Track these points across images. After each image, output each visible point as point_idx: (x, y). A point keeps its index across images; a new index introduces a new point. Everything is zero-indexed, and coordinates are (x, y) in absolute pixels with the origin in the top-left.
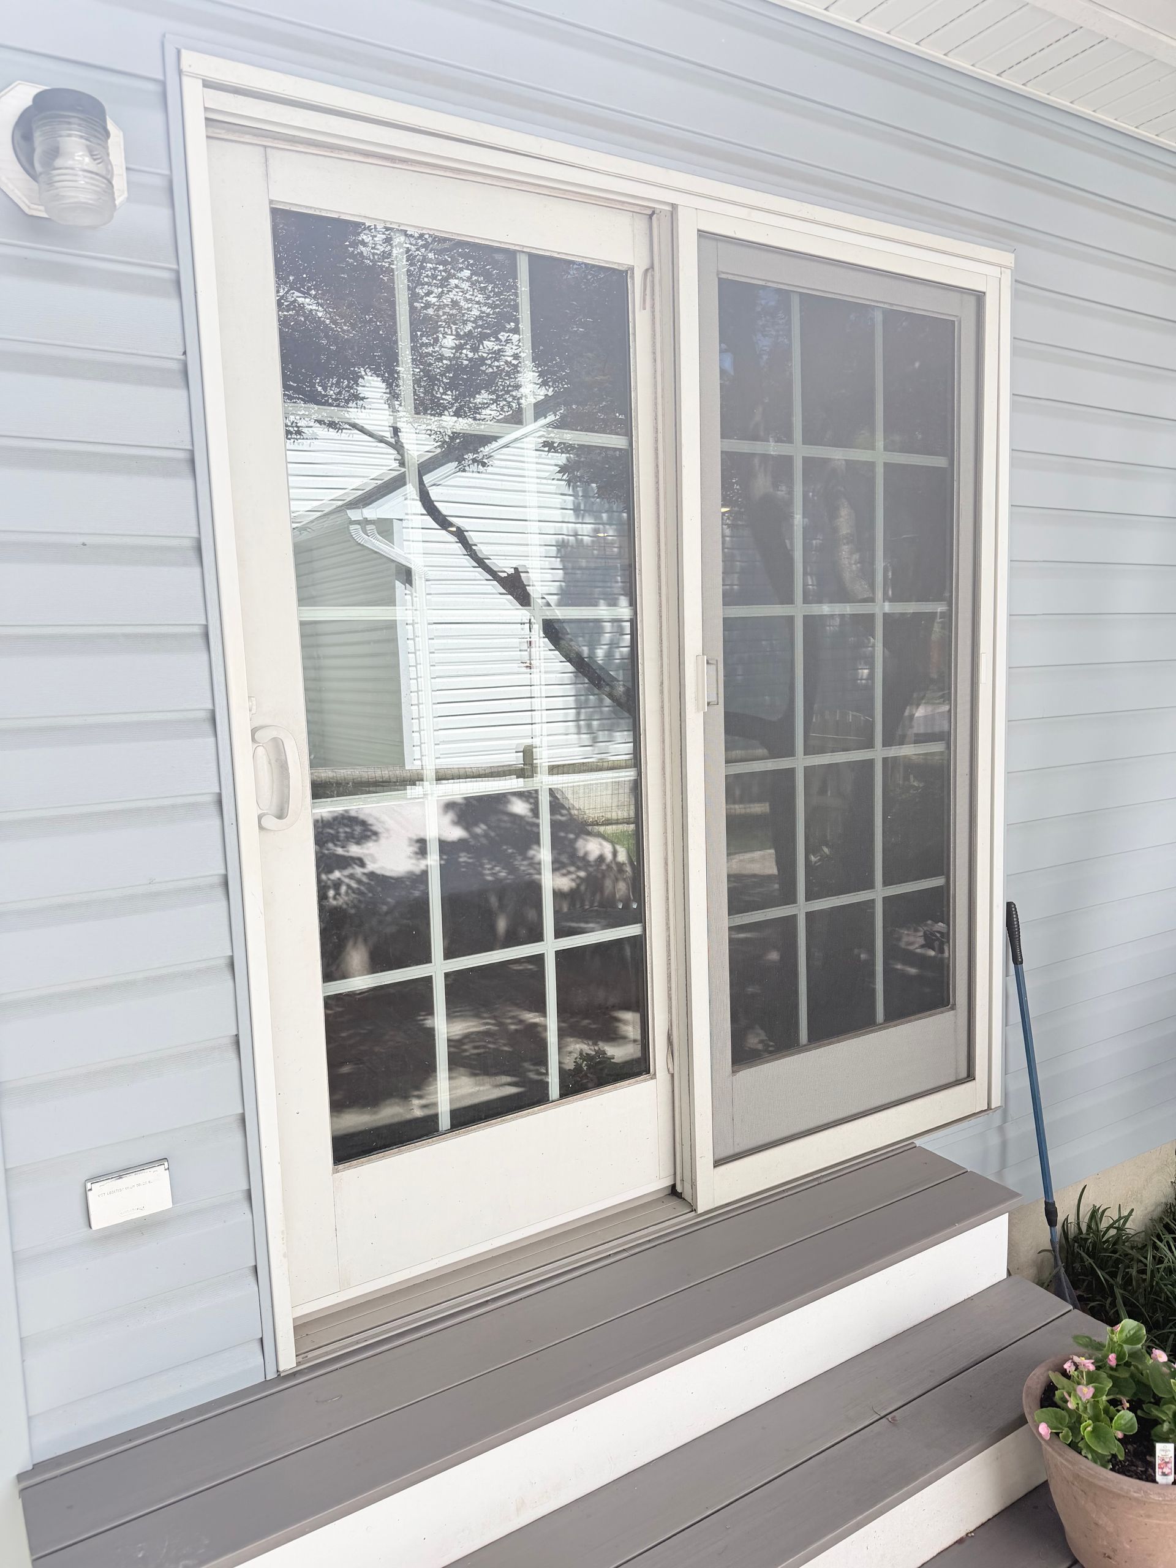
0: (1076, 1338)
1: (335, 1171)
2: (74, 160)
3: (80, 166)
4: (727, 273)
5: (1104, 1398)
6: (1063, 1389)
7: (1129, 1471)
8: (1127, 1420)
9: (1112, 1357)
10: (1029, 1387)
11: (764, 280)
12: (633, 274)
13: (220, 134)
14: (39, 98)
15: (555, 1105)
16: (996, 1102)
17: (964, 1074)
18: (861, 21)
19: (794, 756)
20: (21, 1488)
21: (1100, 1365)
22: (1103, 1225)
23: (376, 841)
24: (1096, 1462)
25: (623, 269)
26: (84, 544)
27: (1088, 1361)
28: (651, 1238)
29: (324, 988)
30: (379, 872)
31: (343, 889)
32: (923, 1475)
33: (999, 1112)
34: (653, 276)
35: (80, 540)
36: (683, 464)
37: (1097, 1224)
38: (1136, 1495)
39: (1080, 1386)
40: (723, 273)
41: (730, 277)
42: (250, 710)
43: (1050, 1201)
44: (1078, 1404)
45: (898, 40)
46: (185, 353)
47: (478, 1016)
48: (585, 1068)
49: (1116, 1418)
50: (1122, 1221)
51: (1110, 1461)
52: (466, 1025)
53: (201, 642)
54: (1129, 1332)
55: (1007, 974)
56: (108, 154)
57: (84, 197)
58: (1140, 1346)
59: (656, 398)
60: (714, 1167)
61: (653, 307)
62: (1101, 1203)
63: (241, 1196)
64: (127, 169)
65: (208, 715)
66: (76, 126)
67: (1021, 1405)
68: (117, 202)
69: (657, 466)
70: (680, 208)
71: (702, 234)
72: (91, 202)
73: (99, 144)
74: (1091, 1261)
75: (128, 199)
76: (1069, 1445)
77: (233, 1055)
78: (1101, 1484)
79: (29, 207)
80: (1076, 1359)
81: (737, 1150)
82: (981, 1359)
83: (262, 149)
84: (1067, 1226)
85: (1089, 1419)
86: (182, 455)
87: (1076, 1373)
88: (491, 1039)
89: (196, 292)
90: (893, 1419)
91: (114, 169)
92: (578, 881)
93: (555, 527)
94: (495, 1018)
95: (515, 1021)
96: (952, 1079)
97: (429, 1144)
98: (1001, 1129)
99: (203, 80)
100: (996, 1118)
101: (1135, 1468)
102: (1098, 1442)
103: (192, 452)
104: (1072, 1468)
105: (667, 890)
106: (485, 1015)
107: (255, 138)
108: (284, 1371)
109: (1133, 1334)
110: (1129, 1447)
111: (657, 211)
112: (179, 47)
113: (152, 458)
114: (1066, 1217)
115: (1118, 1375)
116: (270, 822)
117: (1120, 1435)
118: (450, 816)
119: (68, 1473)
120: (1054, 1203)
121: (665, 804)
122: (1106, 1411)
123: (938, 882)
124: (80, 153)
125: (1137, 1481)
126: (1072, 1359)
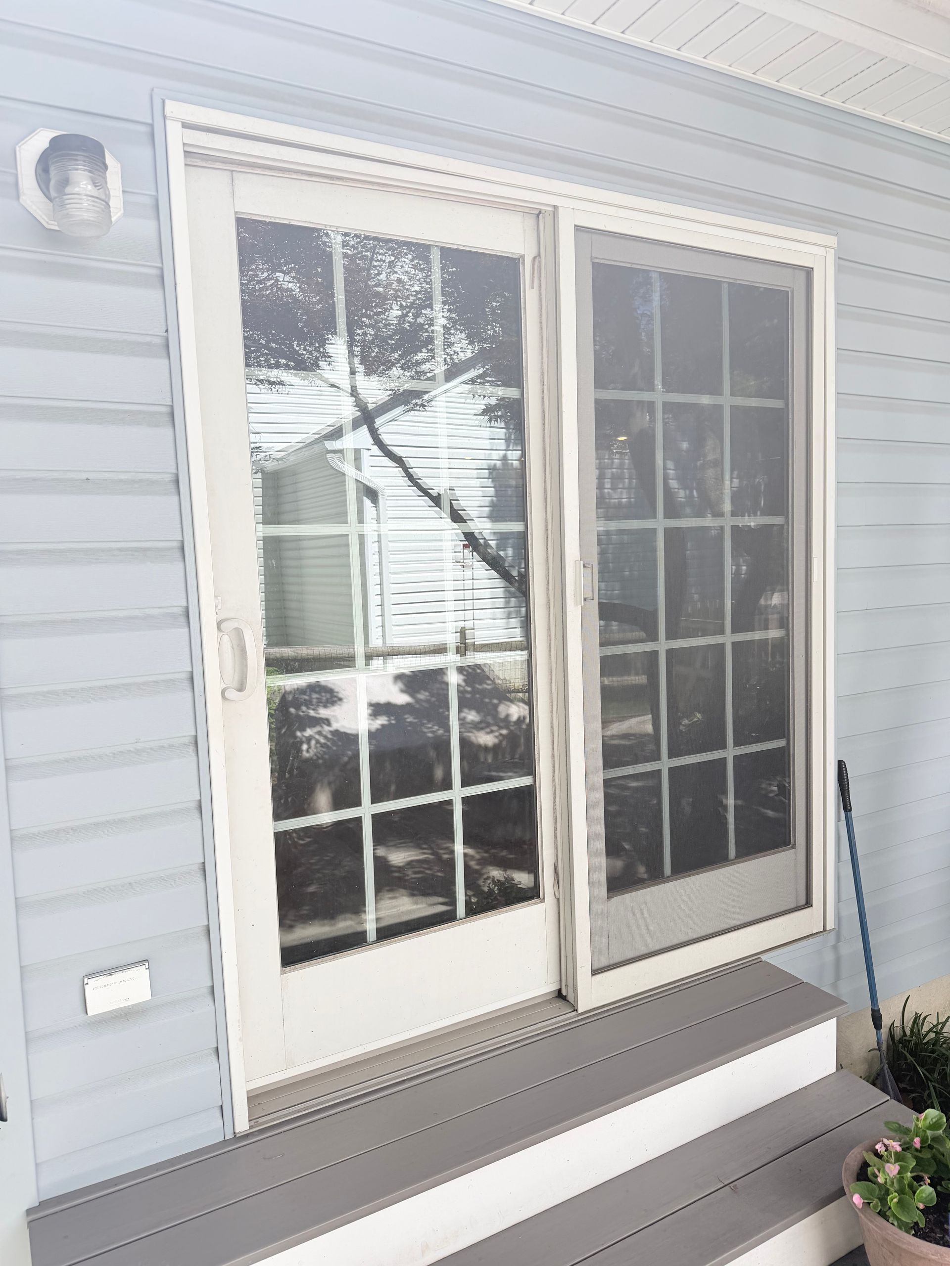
0: (887, 1123)
1: (283, 973)
2: (80, 187)
3: (84, 192)
4: (599, 258)
5: (909, 1174)
6: (875, 1166)
7: (929, 1237)
8: (928, 1194)
9: (917, 1140)
10: (847, 1164)
11: (630, 263)
12: (524, 260)
13: (196, 162)
14: (54, 141)
15: (461, 923)
16: (830, 925)
17: (803, 902)
18: (708, 57)
19: (657, 641)
20: (29, 1221)
21: (906, 1148)
22: (926, 1028)
23: (340, 705)
24: (900, 1228)
25: (516, 257)
26: (87, 479)
27: (895, 1143)
28: (539, 1032)
29: (274, 826)
30: (342, 730)
31: (313, 742)
32: (757, 1235)
33: (833, 933)
34: (540, 262)
35: (84, 476)
36: (563, 410)
37: (919, 1030)
38: (933, 1257)
39: (889, 1164)
40: (597, 258)
41: (602, 261)
42: (216, 607)
43: (876, 1009)
44: (886, 1179)
45: (739, 71)
46: (167, 331)
47: (418, 846)
48: (496, 892)
49: (918, 1192)
50: (940, 1026)
51: (912, 1228)
52: (409, 853)
53: (178, 554)
54: (932, 1119)
55: (838, 819)
56: (106, 183)
57: (86, 216)
58: (941, 1131)
59: (542, 358)
60: (592, 975)
61: (540, 286)
62: (923, 1011)
63: (206, 991)
64: (124, 192)
65: (183, 610)
66: (81, 162)
67: (841, 1179)
68: (113, 219)
69: (544, 411)
70: (560, 210)
71: (578, 228)
72: (92, 219)
73: (99, 176)
74: (912, 1059)
75: (125, 215)
76: (879, 1213)
77: (200, 879)
78: (905, 1247)
79: (47, 222)
80: (886, 1141)
81: (612, 962)
82: (811, 1139)
83: (229, 173)
84: (893, 1029)
85: (895, 1192)
86: (164, 410)
87: (886, 1153)
88: (426, 866)
89: (175, 284)
90: (735, 1186)
91: (111, 193)
92: (501, 738)
93: (485, 454)
94: (432, 849)
95: (448, 851)
96: (793, 906)
97: (358, 953)
98: (835, 948)
99: (182, 122)
100: (831, 938)
101: (934, 1235)
102: (903, 1212)
103: (172, 407)
104: (881, 1233)
105: (553, 749)
106: (424, 846)
107: (224, 165)
108: (239, 1133)
109: (936, 1121)
110: (930, 1217)
111: (543, 212)
112: (164, 98)
113: (140, 412)
114: (892, 1022)
115: (921, 1156)
116: (232, 694)
117: (921, 1206)
118: (400, 685)
119: (65, 1210)
120: (879, 1010)
121: (551, 679)
122: (911, 1186)
123: (780, 743)
124: (84, 183)
125: (935, 1246)
126: (882, 1141)
